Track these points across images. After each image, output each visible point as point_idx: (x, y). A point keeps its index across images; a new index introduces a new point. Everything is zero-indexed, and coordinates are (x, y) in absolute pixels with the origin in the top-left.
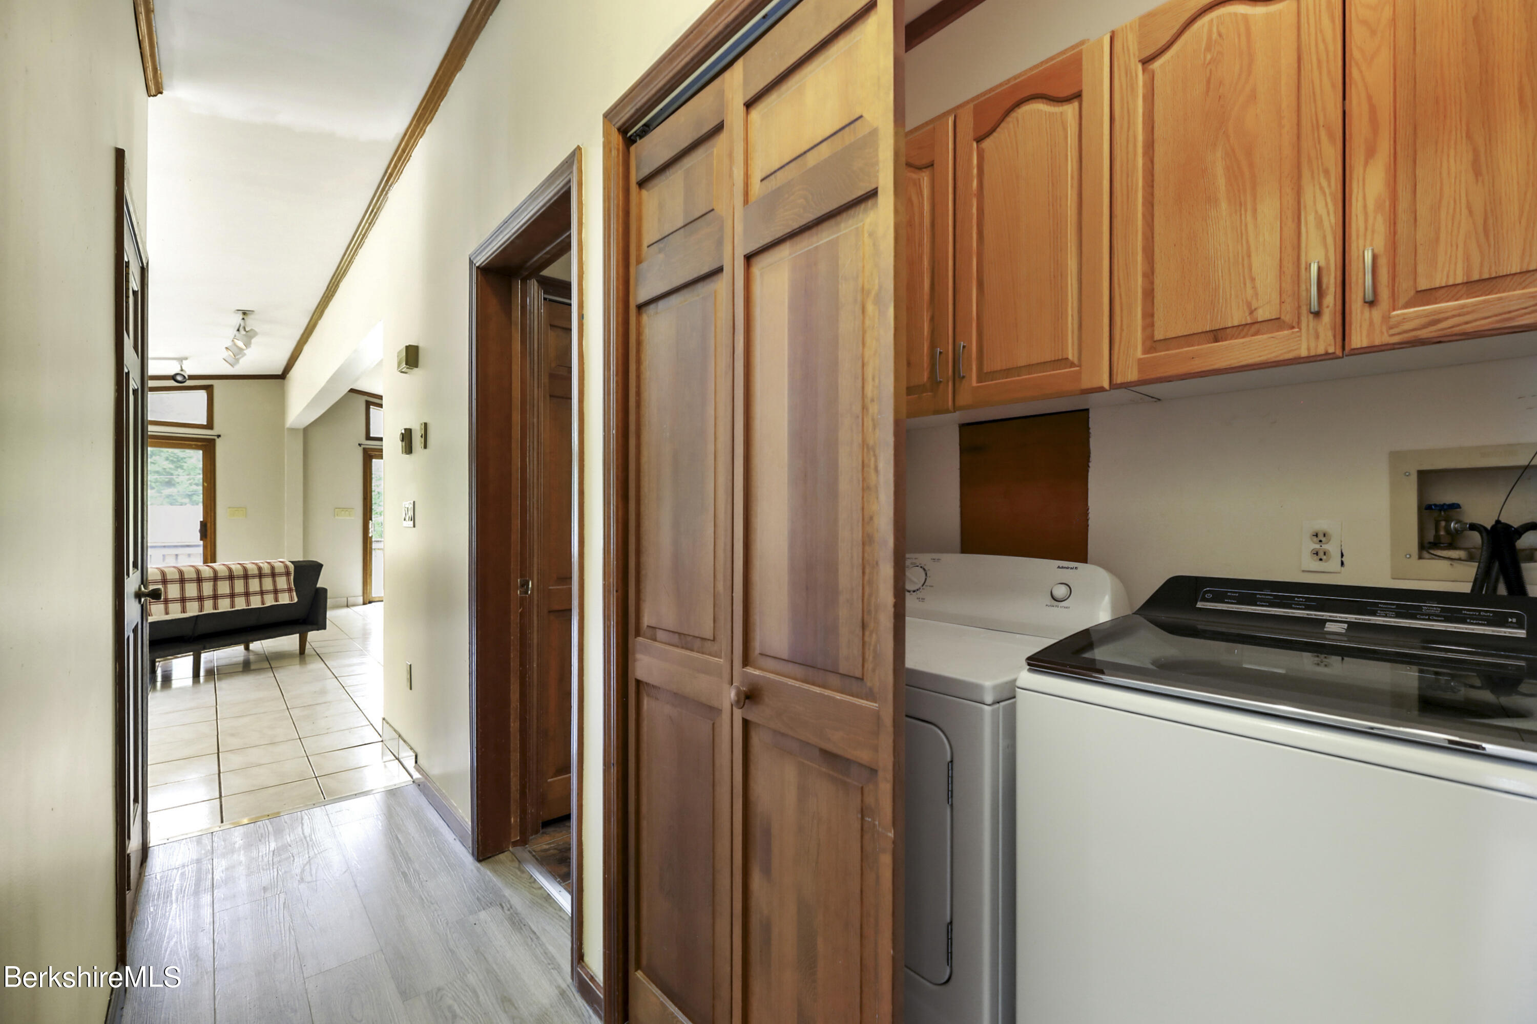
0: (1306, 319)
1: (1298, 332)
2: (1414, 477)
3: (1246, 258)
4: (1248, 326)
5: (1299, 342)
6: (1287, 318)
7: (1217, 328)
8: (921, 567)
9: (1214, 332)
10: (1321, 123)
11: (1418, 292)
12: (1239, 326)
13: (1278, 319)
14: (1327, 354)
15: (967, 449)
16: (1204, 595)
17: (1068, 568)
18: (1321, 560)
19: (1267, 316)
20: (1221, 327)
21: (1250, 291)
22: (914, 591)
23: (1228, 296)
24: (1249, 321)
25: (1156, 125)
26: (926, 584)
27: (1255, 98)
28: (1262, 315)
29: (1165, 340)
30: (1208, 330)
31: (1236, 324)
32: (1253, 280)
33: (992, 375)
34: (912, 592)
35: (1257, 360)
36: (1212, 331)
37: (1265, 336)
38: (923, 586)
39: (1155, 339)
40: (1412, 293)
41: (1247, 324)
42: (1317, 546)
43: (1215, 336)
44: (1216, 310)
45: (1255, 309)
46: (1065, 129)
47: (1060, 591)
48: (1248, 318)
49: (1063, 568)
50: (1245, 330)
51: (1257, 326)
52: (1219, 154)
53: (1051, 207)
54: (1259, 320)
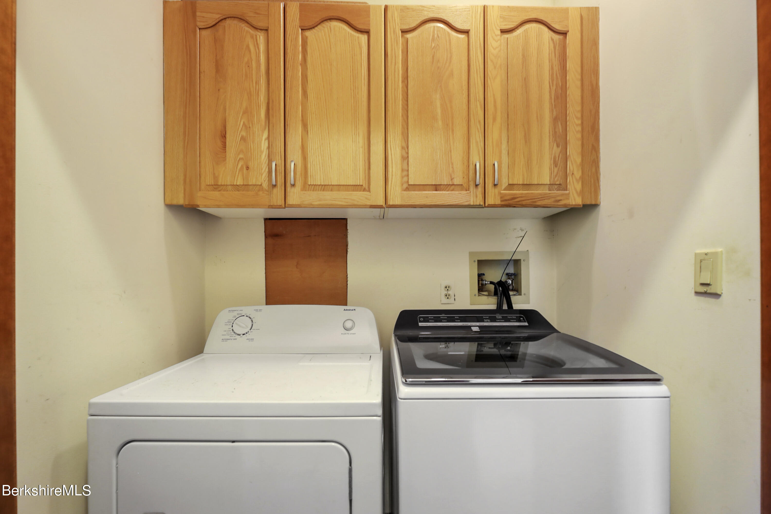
0: (472, 188)
1: (469, 193)
2: (476, 263)
3: (449, 152)
4: (450, 186)
5: (470, 198)
6: (465, 185)
7: (438, 184)
8: (247, 316)
9: (436, 186)
10: (478, 100)
11: (509, 184)
12: (446, 185)
13: (462, 185)
14: (480, 205)
15: (268, 235)
16: (419, 319)
17: (350, 310)
18: (448, 298)
19: (458, 183)
20: (439, 184)
21: (451, 169)
22: (244, 334)
23: (442, 169)
24: (451, 184)
25: (409, 68)
26: (252, 328)
27: (453, 75)
28: (456, 182)
29: (414, 185)
30: (434, 184)
31: (446, 184)
32: (452, 164)
33: (315, 187)
34: (242, 335)
35: (454, 203)
36: (435, 185)
37: (457, 192)
38: (250, 330)
39: (409, 184)
40: (507, 184)
41: (450, 185)
42: (446, 292)
43: (436, 188)
44: (437, 175)
45: (453, 178)
46: (360, 48)
47: (349, 324)
48: (450, 182)
49: (347, 310)
50: (449, 188)
51: (453, 187)
52: (438, 96)
53: (352, 91)
54: (455, 184)
